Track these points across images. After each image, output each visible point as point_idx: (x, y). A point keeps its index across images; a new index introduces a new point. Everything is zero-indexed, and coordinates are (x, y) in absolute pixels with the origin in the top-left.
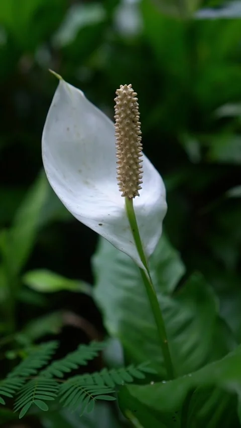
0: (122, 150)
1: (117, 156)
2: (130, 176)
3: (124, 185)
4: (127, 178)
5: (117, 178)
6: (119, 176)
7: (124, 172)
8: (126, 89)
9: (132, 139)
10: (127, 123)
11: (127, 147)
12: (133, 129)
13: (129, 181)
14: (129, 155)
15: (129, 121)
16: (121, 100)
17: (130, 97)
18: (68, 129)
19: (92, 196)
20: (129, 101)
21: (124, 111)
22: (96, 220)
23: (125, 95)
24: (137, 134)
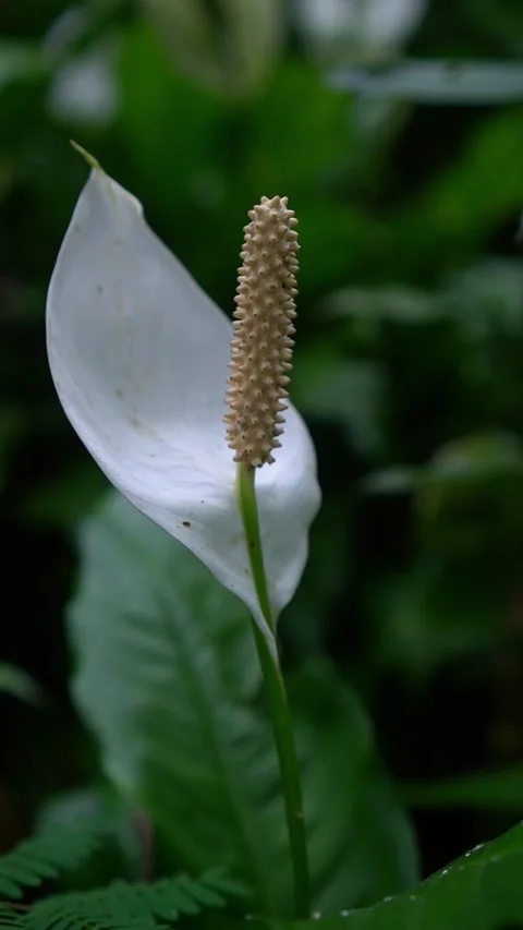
0: (248, 350)
1: (233, 363)
2: (261, 414)
3: (243, 433)
4: (254, 419)
5: (226, 416)
6: (232, 412)
7: (247, 404)
8: (276, 206)
9: (276, 326)
10: (273, 287)
11: (263, 344)
12: (280, 303)
13: (256, 425)
14: (264, 365)
15: (276, 284)
16: (263, 230)
17: (284, 227)
18: (100, 289)
19: (153, 456)
20: (281, 235)
21: (267, 259)
22: (176, 511)
23: (274, 221)
24: (287, 316)
